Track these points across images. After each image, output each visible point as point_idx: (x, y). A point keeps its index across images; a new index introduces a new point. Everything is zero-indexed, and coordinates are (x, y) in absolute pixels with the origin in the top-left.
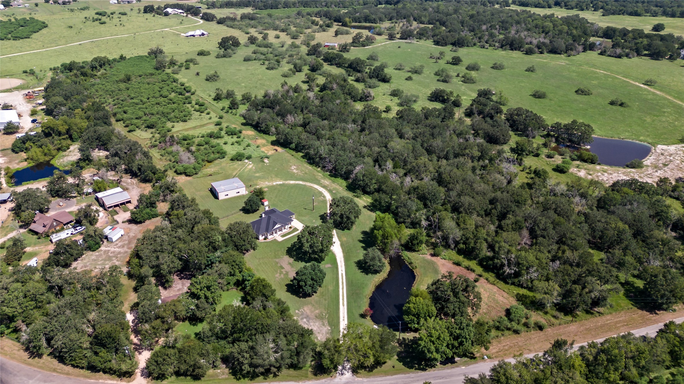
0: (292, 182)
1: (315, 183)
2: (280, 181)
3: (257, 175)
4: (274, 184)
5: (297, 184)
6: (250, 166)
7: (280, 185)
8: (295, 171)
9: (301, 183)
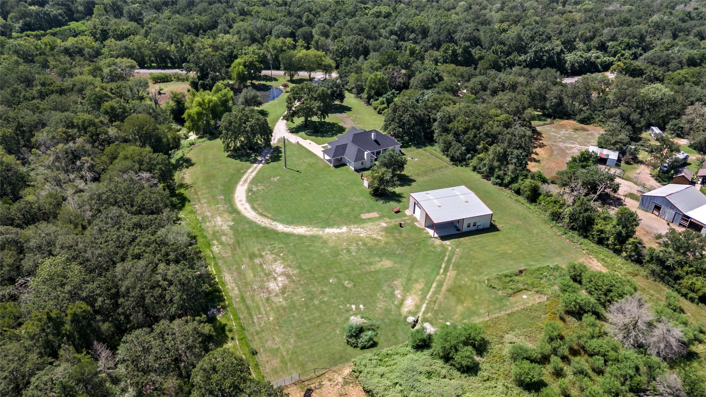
0: (301, 230)
1: (250, 222)
2: (330, 235)
3: (387, 263)
4: (344, 229)
5: (289, 223)
6: (410, 303)
7: (330, 226)
8: (279, 268)
9: (281, 227)
